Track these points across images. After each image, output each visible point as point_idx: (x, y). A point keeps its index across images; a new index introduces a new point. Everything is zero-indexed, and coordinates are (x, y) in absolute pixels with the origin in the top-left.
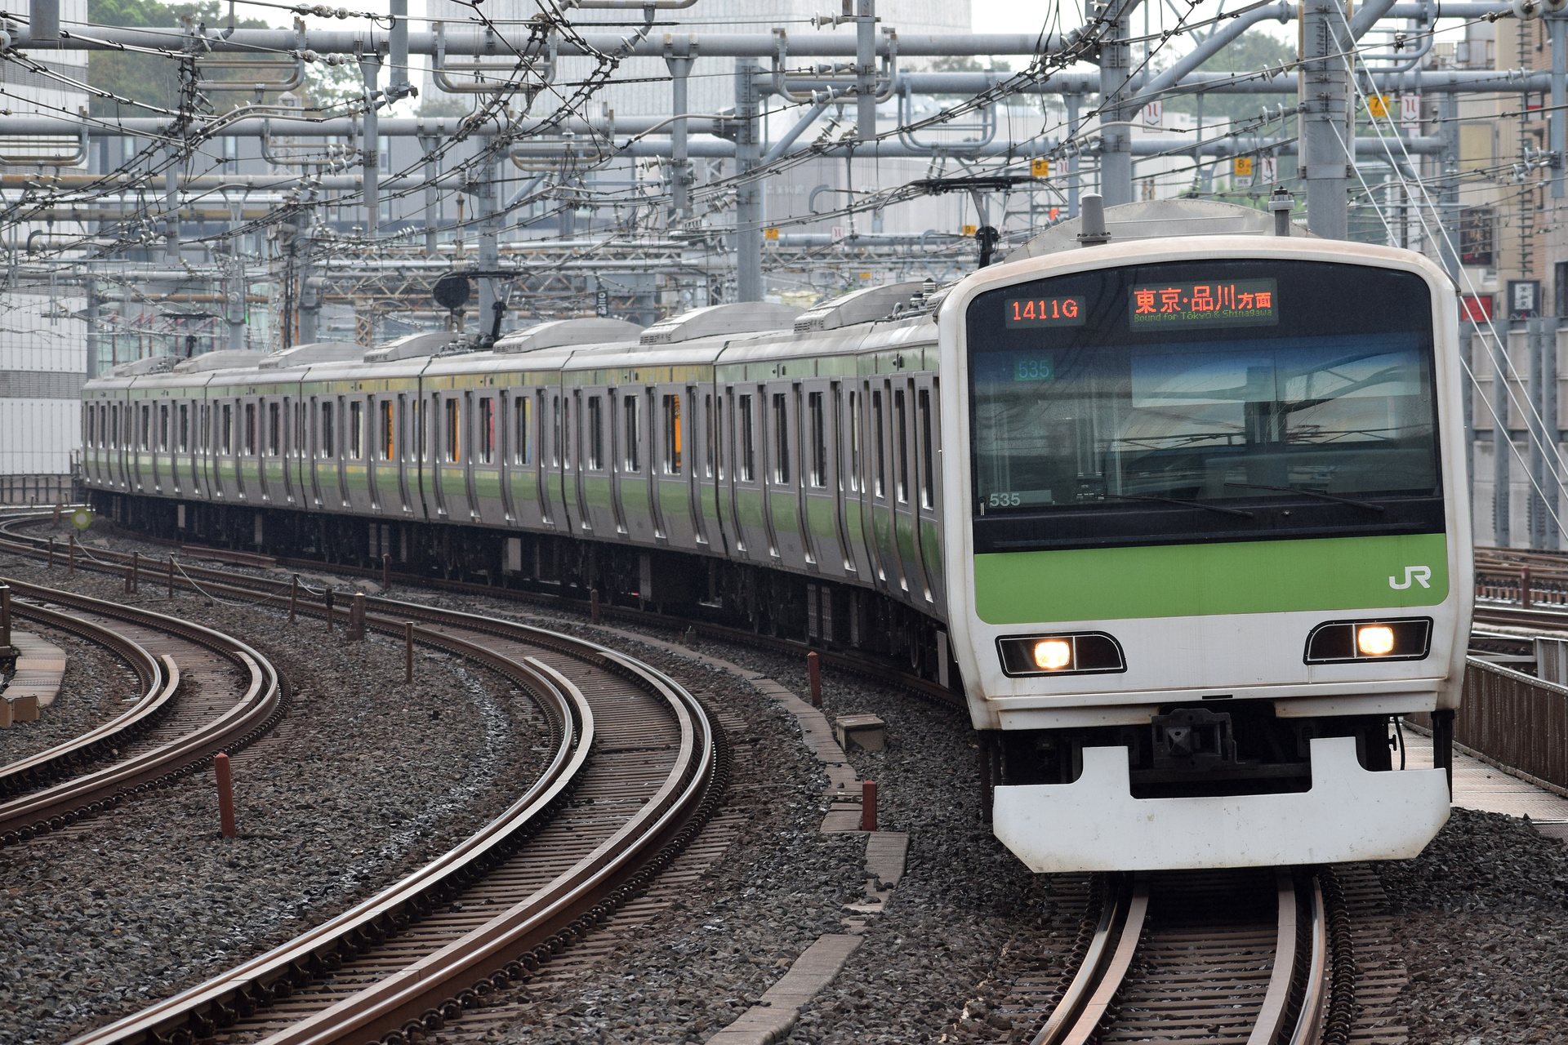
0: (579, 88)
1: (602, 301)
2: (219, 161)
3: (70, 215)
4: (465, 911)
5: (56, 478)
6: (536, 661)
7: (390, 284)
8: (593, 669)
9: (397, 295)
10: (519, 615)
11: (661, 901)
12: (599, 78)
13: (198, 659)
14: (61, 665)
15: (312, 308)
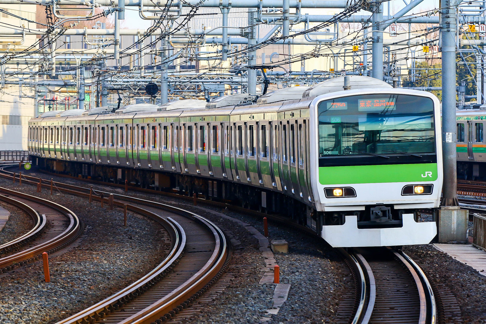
0: (185, 17)
1: (207, 93)
2: (64, 43)
3: (24, 62)
4: (126, 311)
5: (23, 152)
6: (171, 219)
7: (134, 87)
8: (191, 221)
9: (136, 91)
10: (169, 202)
11: (196, 309)
12: (192, 13)
13: (54, 216)
14: (7, 217)
15: (106, 95)
